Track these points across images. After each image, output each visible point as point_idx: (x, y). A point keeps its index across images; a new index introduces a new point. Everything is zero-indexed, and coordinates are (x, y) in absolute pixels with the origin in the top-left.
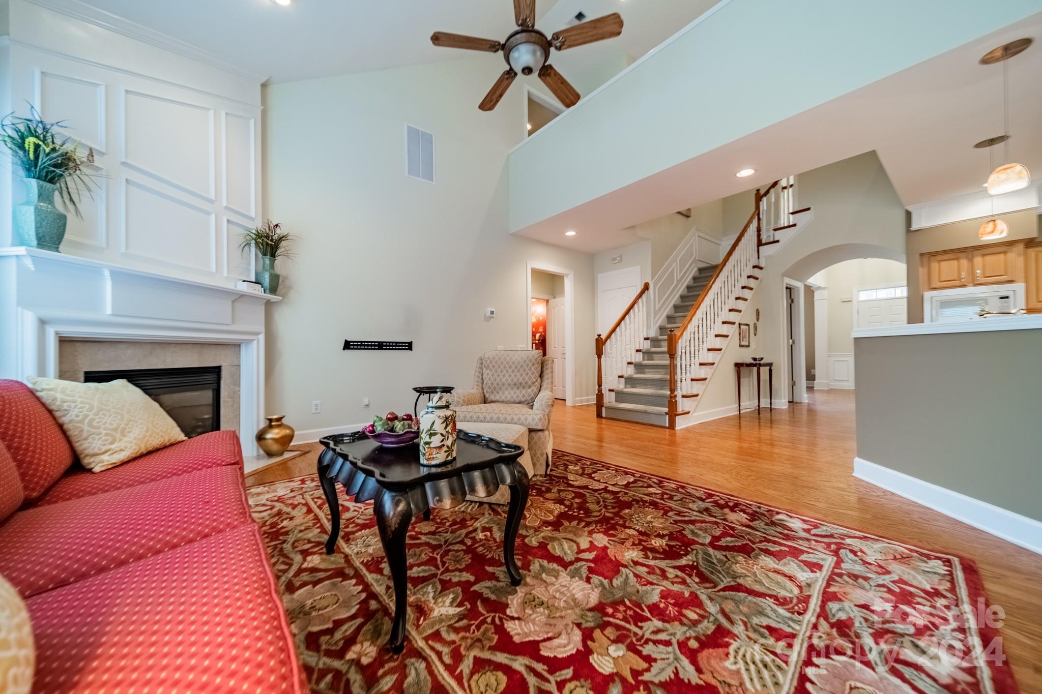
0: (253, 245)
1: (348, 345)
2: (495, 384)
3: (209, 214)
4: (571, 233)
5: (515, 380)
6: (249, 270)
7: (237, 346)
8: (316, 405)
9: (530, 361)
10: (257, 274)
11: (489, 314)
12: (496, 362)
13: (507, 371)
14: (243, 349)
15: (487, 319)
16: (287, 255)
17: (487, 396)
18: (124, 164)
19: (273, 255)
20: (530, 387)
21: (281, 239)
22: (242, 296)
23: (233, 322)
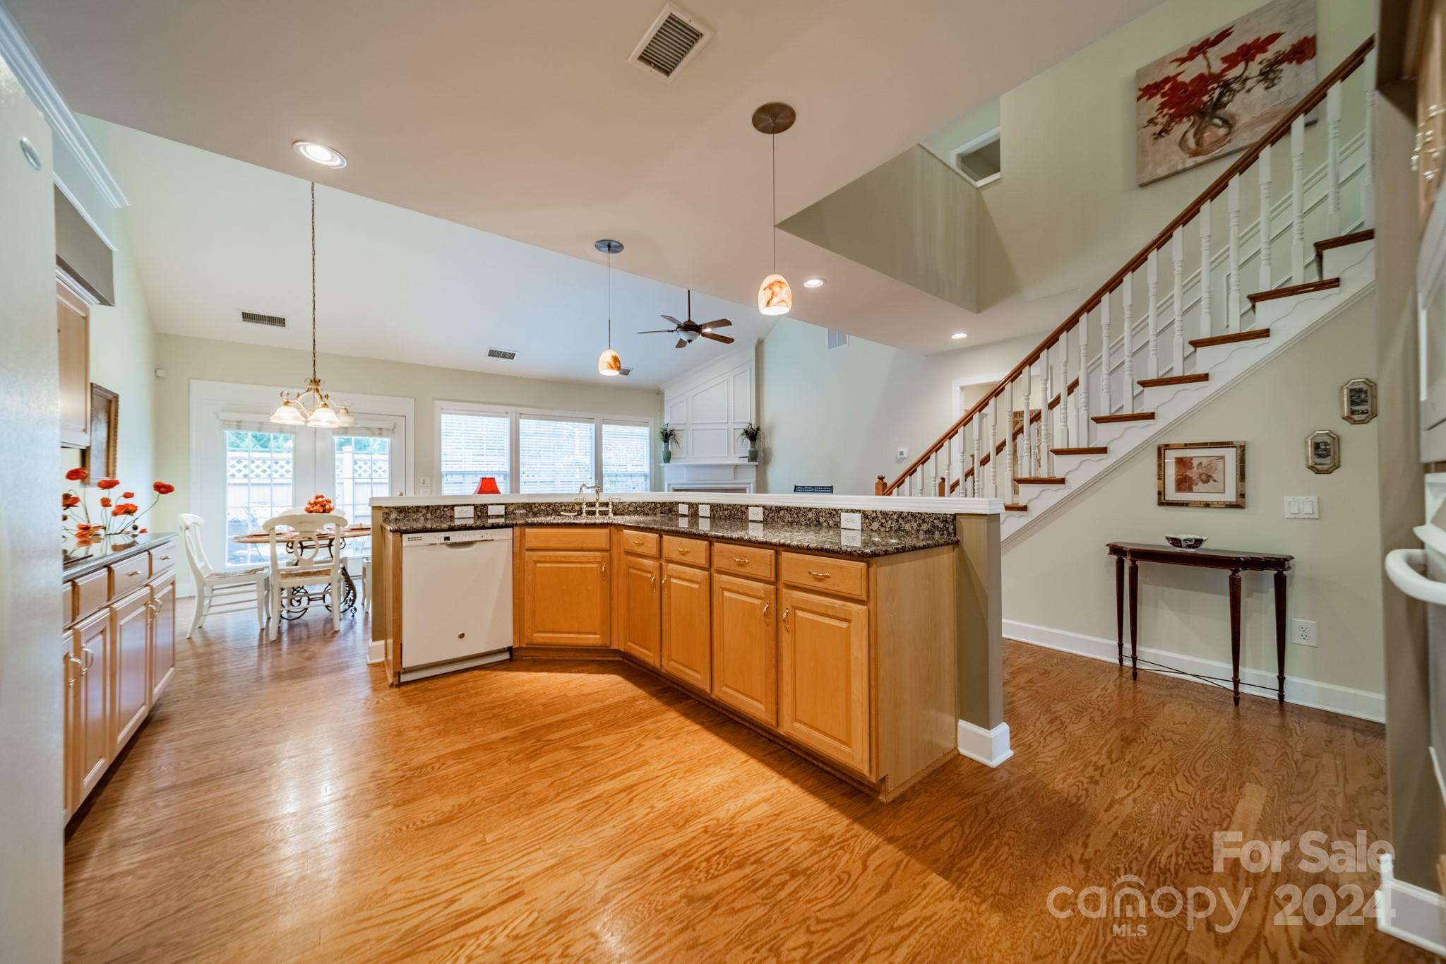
15: (899, 461)
18: (693, 424)
22: (737, 466)
23: (735, 478)
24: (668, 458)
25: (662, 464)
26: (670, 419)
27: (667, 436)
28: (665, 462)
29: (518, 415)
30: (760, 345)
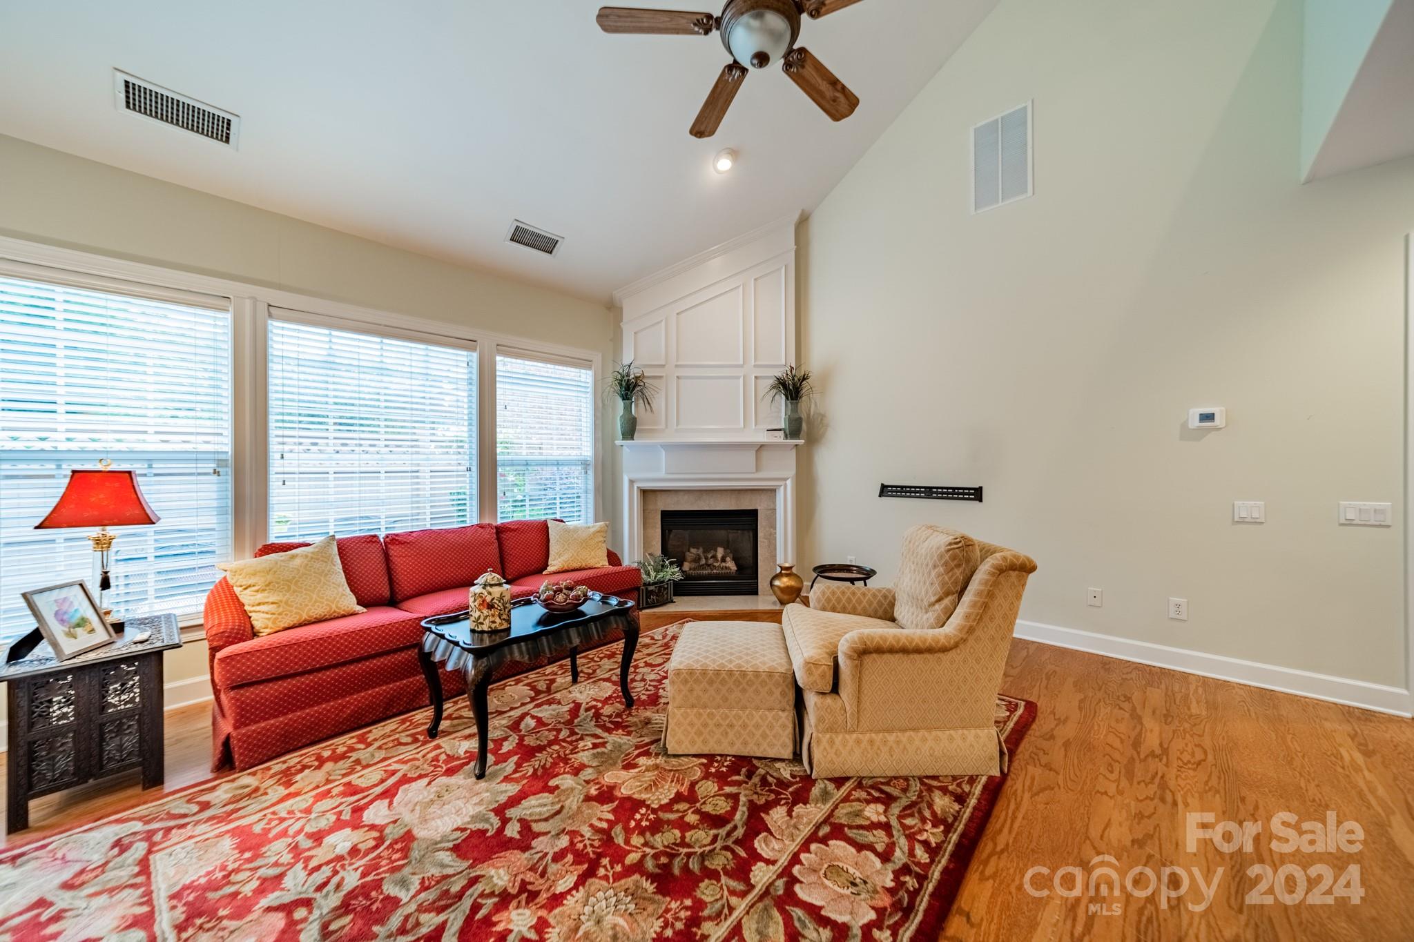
1: (885, 490)
3: (739, 378)
6: (780, 417)
7: (772, 491)
11: (1195, 423)
14: (778, 493)
15: (1194, 435)
17: (895, 606)
18: (677, 366)
19: (798, 397)
22: (762, 446)
23: (757, 470)
24: (630, 430)
25: (619, 442)
26: (632, 356)
27: (629, 388)
28: (624, 438)
29: (262, 308)
30: (803, 223)
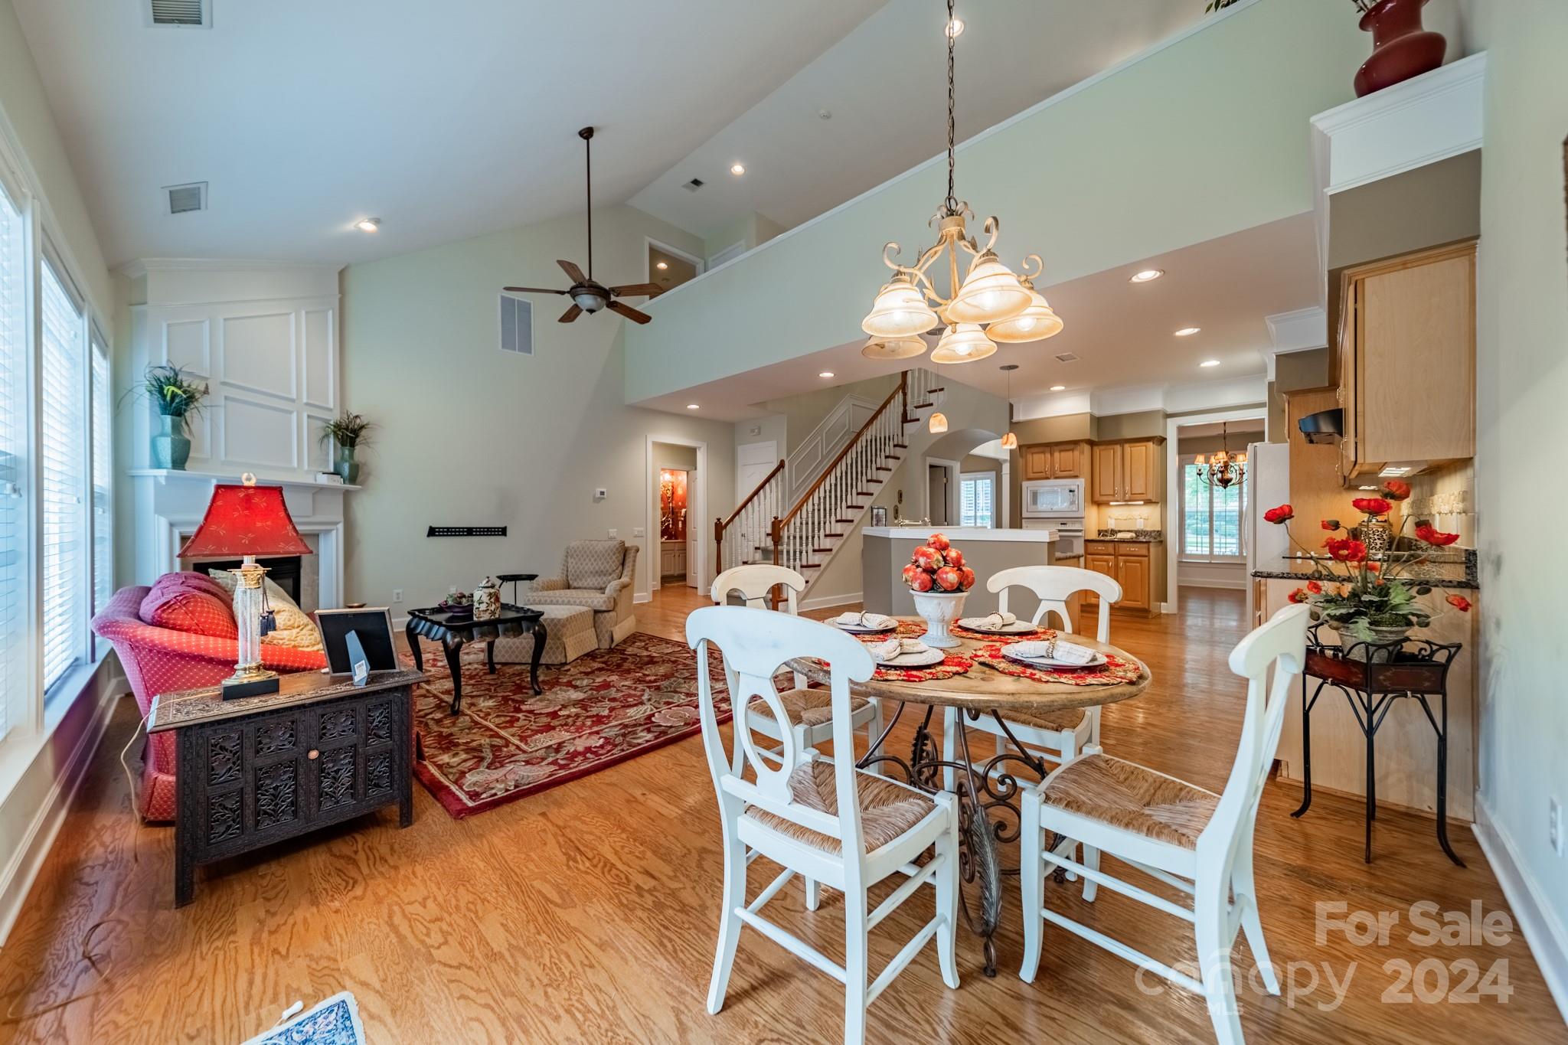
0: (332, 436)
1: (432, 532)
2: (578, 572)
3: (291, 412)
4: (693, 407)
5: (597, 568)
6: (328, 461)
7: (315, 536)
8: (398, 594)
9: (612, 550)
10: (336, 465)
11: (598, 495)
12: (580, 552)
13: (590, 560)
14: (322, 539)
15: (597, 500)
16: (367, 444)
17: (571, 582)
18: (224, 384)
19: (352, 444)
20: (610, 574)
21: (362, 427)
22: (321, 489)
23: (313, 514)
30: (342, 273)
